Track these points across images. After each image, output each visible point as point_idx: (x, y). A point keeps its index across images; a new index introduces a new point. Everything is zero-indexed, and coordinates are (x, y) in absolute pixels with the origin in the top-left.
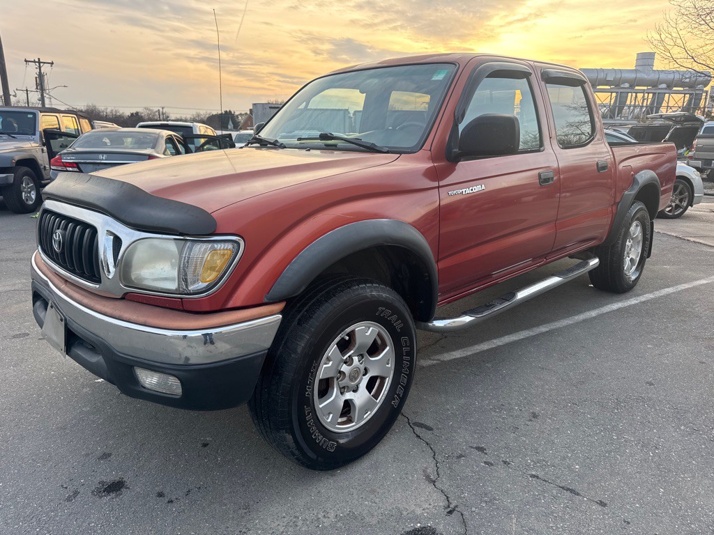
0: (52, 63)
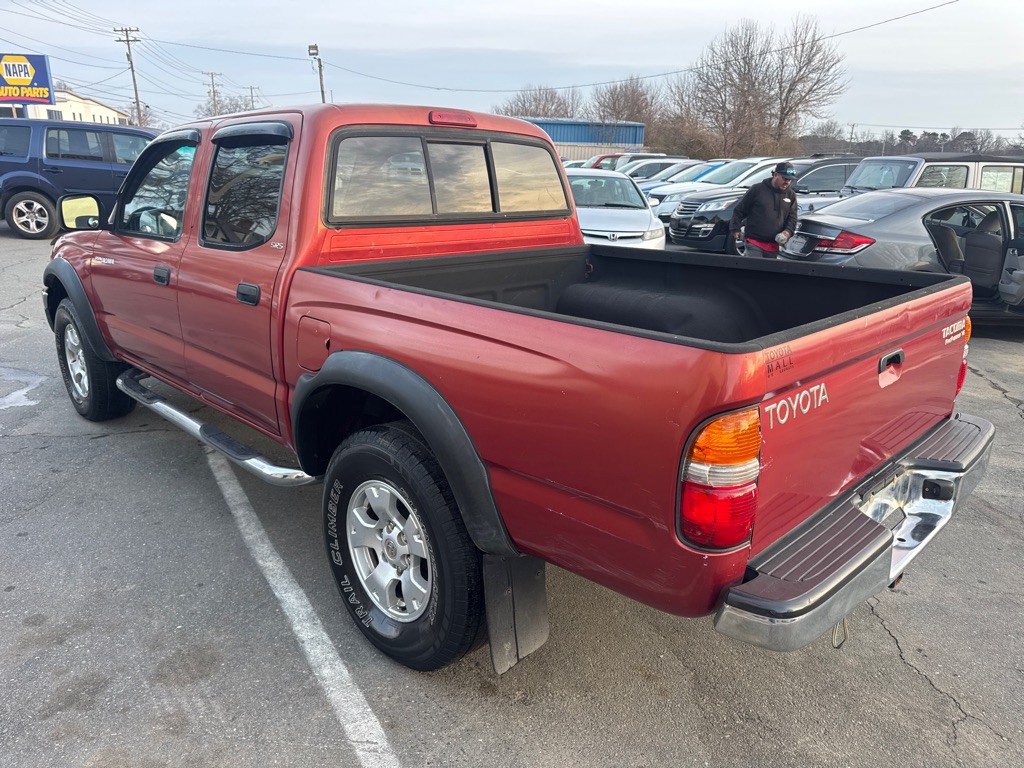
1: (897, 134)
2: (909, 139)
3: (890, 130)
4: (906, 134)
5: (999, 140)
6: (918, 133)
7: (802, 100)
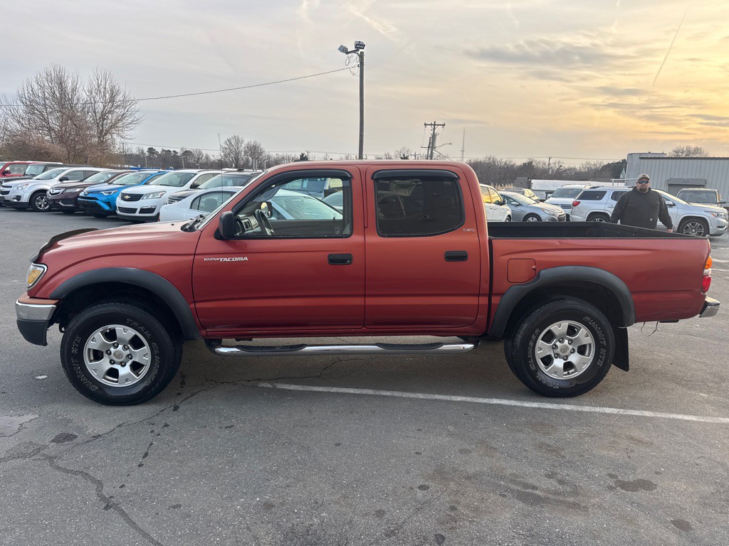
0: (444, 125)
1: (146, 150)
2: (154, 153)
3: (141, 147)
4: (151, 150)
5: (207, 157)
6: (159, 150)
7: (113, 126)
